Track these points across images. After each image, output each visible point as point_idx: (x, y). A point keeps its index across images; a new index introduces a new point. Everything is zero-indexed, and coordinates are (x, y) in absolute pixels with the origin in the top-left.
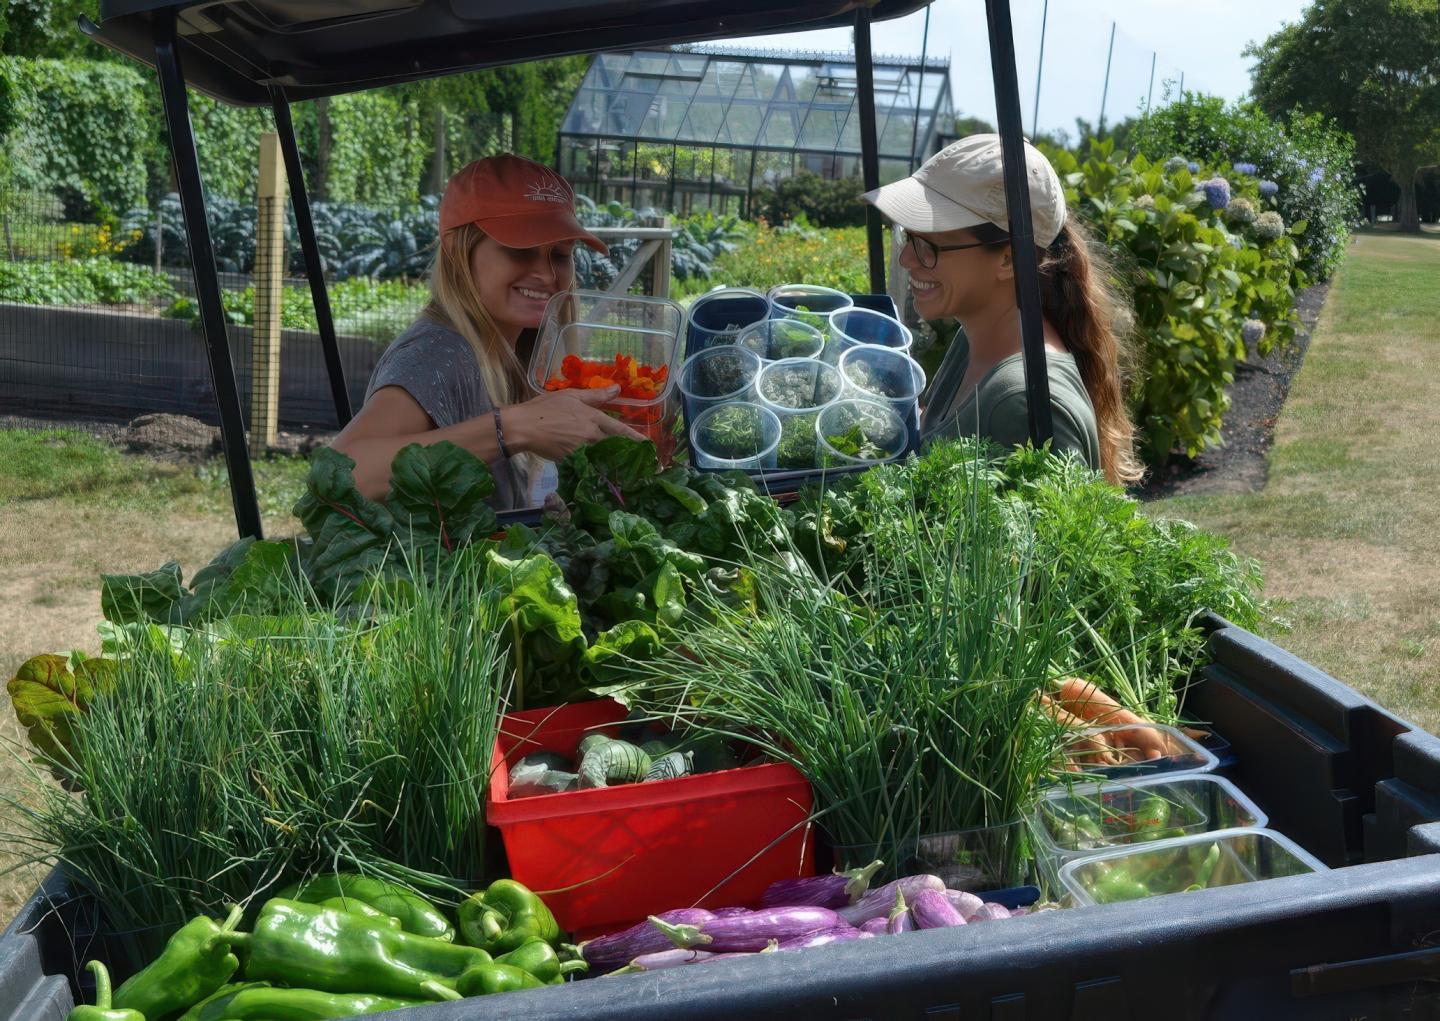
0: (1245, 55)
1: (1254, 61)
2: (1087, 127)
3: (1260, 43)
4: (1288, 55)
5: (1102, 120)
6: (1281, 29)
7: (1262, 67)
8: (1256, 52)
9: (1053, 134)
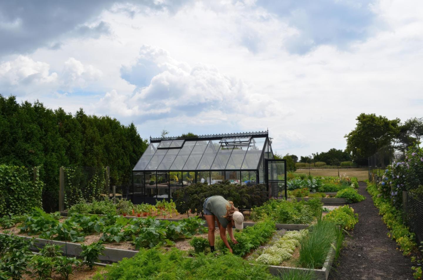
0: (345, 137)
1: (347, 138)
2: (315, 154)
3: (348, 135)
4: (354, 136)
5: (317, 153)
6: (352, 131)
7: (349, 139)
8: (348, 137)
9: (308, 156)
